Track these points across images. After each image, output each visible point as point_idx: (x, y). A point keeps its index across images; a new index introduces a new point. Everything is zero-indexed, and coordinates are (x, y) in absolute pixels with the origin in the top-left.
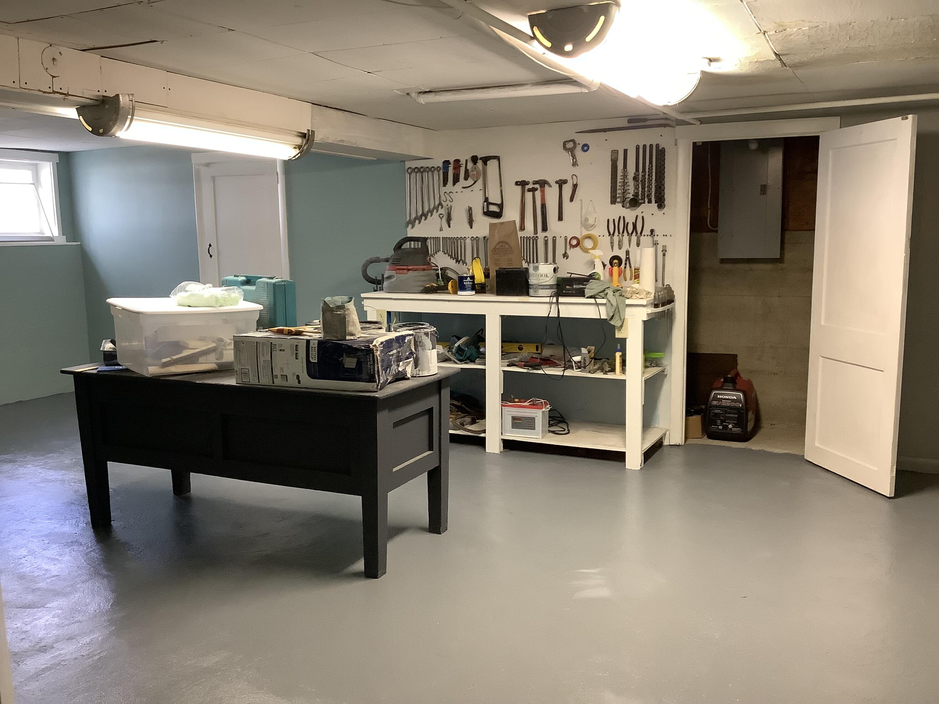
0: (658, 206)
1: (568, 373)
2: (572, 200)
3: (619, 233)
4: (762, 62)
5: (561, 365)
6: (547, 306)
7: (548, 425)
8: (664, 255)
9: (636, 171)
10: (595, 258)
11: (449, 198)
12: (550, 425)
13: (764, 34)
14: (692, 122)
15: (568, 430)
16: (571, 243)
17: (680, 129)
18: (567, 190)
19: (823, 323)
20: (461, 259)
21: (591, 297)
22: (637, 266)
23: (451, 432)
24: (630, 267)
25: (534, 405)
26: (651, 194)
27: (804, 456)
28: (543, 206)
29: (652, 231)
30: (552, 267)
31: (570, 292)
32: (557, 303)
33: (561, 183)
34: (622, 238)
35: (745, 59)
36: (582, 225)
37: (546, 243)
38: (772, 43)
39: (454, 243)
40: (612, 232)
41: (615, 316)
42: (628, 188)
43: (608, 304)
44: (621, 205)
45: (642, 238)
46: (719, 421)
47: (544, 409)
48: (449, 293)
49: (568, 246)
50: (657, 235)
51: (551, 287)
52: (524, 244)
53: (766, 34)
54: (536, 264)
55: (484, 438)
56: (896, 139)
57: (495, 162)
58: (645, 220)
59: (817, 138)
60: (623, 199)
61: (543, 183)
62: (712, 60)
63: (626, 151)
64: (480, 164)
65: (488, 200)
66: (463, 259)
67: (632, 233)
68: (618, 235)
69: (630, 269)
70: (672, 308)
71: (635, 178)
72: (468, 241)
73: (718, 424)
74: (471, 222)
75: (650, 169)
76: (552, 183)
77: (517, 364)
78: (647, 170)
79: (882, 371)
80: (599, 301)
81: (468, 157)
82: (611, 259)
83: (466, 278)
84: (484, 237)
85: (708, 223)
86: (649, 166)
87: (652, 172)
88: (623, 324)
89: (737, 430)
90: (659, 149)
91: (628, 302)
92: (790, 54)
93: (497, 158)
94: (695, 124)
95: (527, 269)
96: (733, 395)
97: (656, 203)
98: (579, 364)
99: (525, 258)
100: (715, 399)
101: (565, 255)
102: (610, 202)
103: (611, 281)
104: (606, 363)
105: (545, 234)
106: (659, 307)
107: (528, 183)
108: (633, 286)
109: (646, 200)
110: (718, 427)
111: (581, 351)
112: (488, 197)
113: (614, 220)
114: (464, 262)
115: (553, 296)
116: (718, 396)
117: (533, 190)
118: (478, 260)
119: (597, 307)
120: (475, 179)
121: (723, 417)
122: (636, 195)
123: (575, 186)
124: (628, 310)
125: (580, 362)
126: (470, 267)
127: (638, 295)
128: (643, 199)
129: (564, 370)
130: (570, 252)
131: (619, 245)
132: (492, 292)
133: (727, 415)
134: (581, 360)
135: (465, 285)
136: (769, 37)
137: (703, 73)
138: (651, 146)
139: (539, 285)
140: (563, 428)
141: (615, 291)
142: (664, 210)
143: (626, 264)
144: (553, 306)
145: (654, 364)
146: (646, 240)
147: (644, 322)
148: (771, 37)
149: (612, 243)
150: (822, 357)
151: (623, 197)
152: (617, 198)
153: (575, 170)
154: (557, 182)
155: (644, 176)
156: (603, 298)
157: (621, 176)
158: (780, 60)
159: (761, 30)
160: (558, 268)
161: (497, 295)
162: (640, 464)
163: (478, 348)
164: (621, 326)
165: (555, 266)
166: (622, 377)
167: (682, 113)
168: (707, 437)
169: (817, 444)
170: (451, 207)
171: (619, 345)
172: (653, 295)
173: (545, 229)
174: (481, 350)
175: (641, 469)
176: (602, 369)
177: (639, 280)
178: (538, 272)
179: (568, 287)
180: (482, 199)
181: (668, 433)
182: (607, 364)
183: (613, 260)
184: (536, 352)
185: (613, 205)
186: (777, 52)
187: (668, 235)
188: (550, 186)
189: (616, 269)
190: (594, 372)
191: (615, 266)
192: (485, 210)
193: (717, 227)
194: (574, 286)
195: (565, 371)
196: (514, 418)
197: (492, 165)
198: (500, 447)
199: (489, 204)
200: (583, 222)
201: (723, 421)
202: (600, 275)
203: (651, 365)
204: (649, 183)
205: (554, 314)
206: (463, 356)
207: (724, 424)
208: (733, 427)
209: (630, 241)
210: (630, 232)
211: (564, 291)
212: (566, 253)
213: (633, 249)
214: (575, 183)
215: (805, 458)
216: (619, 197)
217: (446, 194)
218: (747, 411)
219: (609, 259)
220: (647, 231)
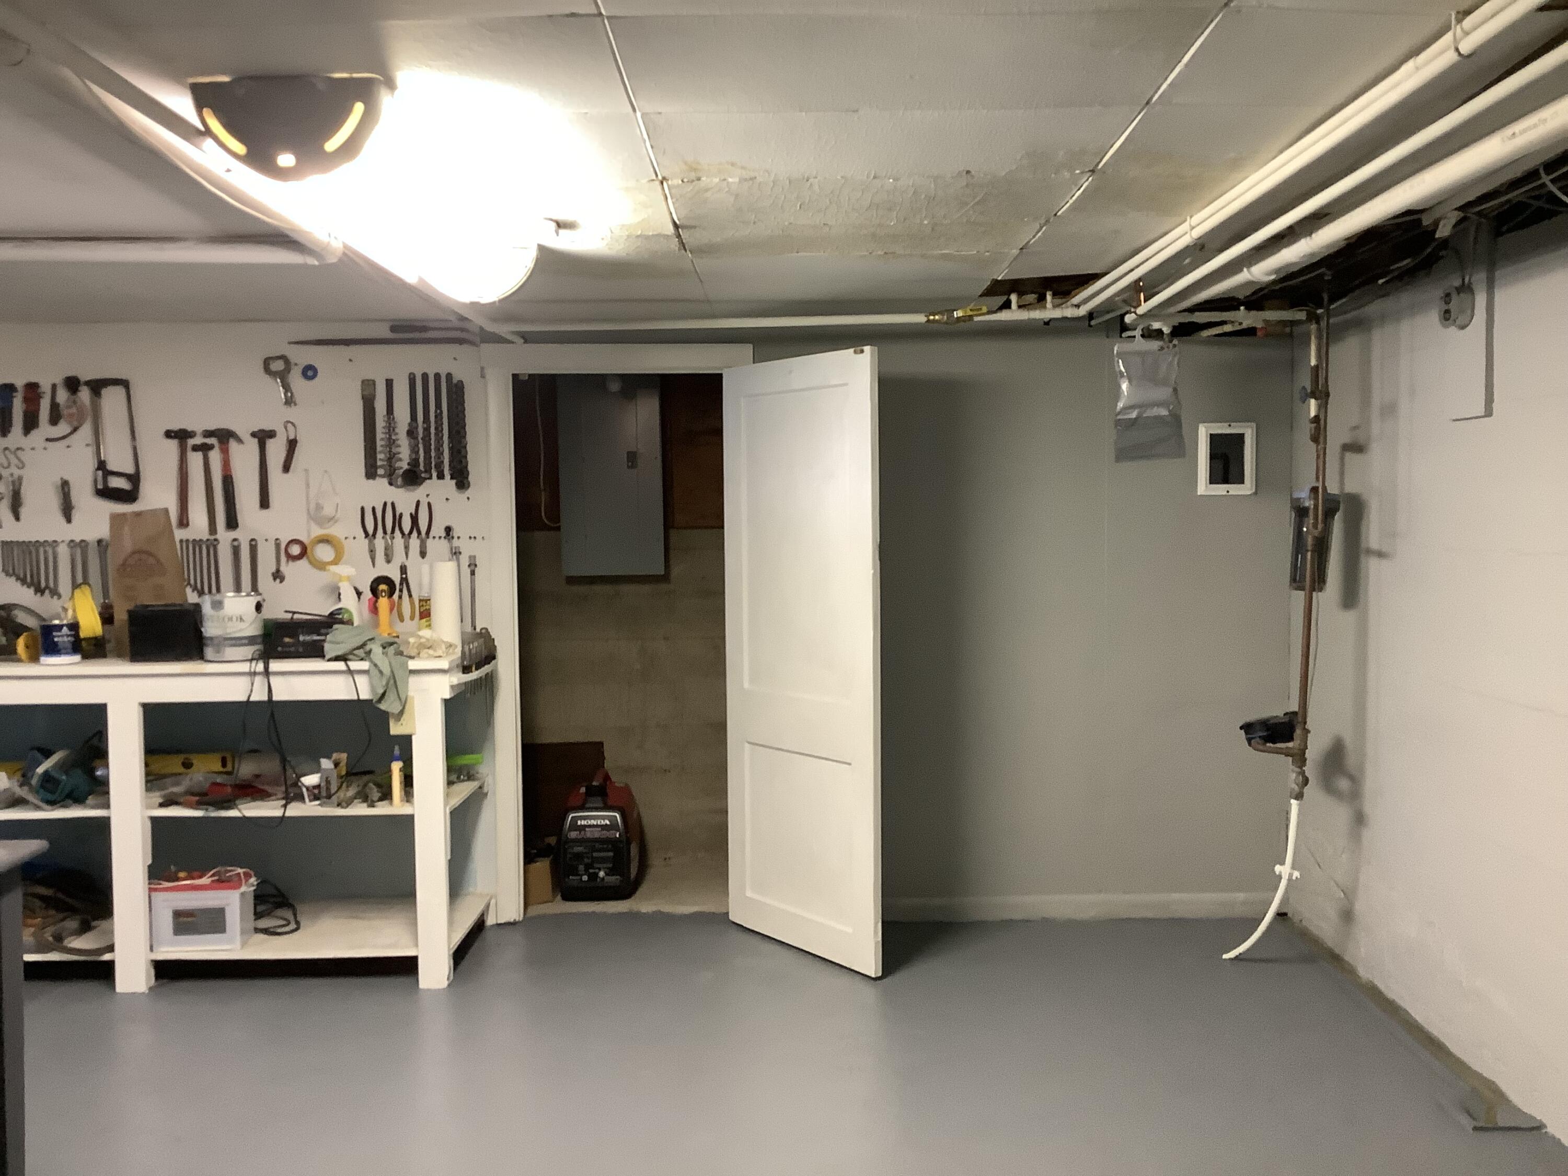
0: (456, 484)
1: (296, 810)
2: (286, 468)
3: (385, 532)
4: (647, 238)
5: (276, 795)
6: (246, 680)
7: (252, 917)
8: (473, 573)
9: (412, 419)
10: (340, 581)
11: (14, 461)
12: (258, 916)
13: (662, 183)
14: (509, 337)
15: (298, 923)
16: (290, 551)
17: (487, 349)
18: (276, 450)
19: (746, 685)
20: (47, 587)
21: (337, 659)
22: (425, 594)
23: (28, 958)
24: (410, 596)
25: (222, 883)
26: (443, 462)
27: (727, 913)
28: (228, 482)
29: (448, 530)
30: (252, 601)
31: (292, 649)
32: (267, 673)
33: (263, 437)
34: (392, 544)
35: (621, 229)
36: (311, 517)
37: (236, 551)
38: (673, 203)
39: (30, 553)
40: (370, 529)
41: (387, 694)
42: (398, 450)
43: (375, 672)
44: (385, 481)
45: (430, 543)
46: (581, 867)
47: (243, 889)
48: (19, 660)
49: (283, 558)
50: (459, 538)
51: (251, 640)
52: (188, 556)
53: (665, 183)
54: (218, 597)
55: (111, 965)
56: (846, 384)
57: (119, 391)
58: (433, 508)
59: (719, 377)
60: (390, 470)
61: (225, 436)
62: (562, 225)
63: (389, 383)
64: (85, 394)
65: (105, 466)
66: (52, 585)
67: (411, 532)
68: (383, 538)
69: (410, 601)
70: (492, 672)
71: (411, 433)
72: (63, 552)
73: (581, 873)
74: (67, 511)
75: (439, 416)
76: (246, 437)
77: (182, 801)
78: (432, 419)
79: (849, 764)
80: (354, 665)
81: (59, 379)
82: (372, 582)
83: (59, 627)
84: (100, 542)
85: (543, 514)
86: (436, 411)
87: (442, 424)
88: (404, 708)
89: (613, 880)
90: (452, 382)
91: (413, 665)
92: (695, 227)
93: (124, 383)
94: (513, 343)
95: (198, 607)
96: (603, 818)
97: (452, 478)
98: (316, 791)
99: (192, 582)
100: (574, 827)
101: (278, 576)
102: (364, 474)
103: (376, 624)
104: (371, 785)
105: (233, 534)
106: (472, 672)
107: (191, 435)
108: (421, 633)
109: (435, 474)
110: (581, 879)
111: (319, 764)
112: (104, 461)
113: (374, 509)
114: (55, 593)
115: (257, 660)
116: (579, 823)
117: (205, 449)
118: (86, 589)
119: (351, 679)
120: (75, 424)
121: (588, 858)
122: (414, 463)
123: (292, 444)
124: (413, 681)
125: (318, 787)
126: (69, 605)
127: (431, 652)
128: (428, 470)
129: (285, 806)
130: (287, 569)
131: (386, 555)
132: (119, 655)
133: (595, 854)
134: (321, 782)
135: (56, 644)
136: (669, 189)
137: (542, 249)
138: (437, 376)
139: (226, 639)
140: (285, 919)
141: (384, 645)
142: (469, 492)
143: (401, 590)
144: (258, 680)
145: (464, 777)
146: (436, 546)
147: (447, 702)
148: (673, 191)
149: (372, 552)
150: (749, 743)
151: (390, 466)
152: (377, 469)
153: (291, 413)
154: (254, 435)
155: (427, 430)
156: (362, 659)
157: (384, 428)
158: (679, 236)
159: (657, 175)
160: (264, 600)
161: (131, 662)
162: (446, 977)
163: (91, 772)
164: (402, 712)
165: (259, 598)
166: (406, 810)
167: (495, 320)
168: (562, 896)
169: (749, 894)
170: (20, 479)
171: (397, 748)
172: (459, 650)
173: (232, 523)
174: (99, 773)
175: (449, 985)
176: (364, 797)
177: (430, 620)
178: (221, 613)
179: (287, 640)
180: (92, 464)
181: (493, 902)
182: (374, 786)
183: (378, 585)
184: (221, 769)
185: (371, 481)
186: (678, 220)
187: (477, 538)
188: (240, 441)
189: (383, 602)
190: (348, 803)
191: (382, 597)
192: (100, 486)
193: (559, 522)
194: (301, 638)
195: (288, 807)
196: (177, 914)
197: (112, 398)
198: (148, 979)
199: (107, 473)
200: (312, 513)
201: (588, 867)
202: (351, 614)
203: (458, 778)
204: (439, 442)
205: (259, 695)
206: (57, 794)
207: (591, 871)
208: (607, 874)
209: (407, 548)
210: (407, 531)
211: (280, 649)
212: (278, 571)
213: (414, 563)
214: (292, 437)
215: (730, 918)
216: (381, 467)
217: (7, 452)
218: (629, 843)
219: (370, 583)
220: (438, 529)
